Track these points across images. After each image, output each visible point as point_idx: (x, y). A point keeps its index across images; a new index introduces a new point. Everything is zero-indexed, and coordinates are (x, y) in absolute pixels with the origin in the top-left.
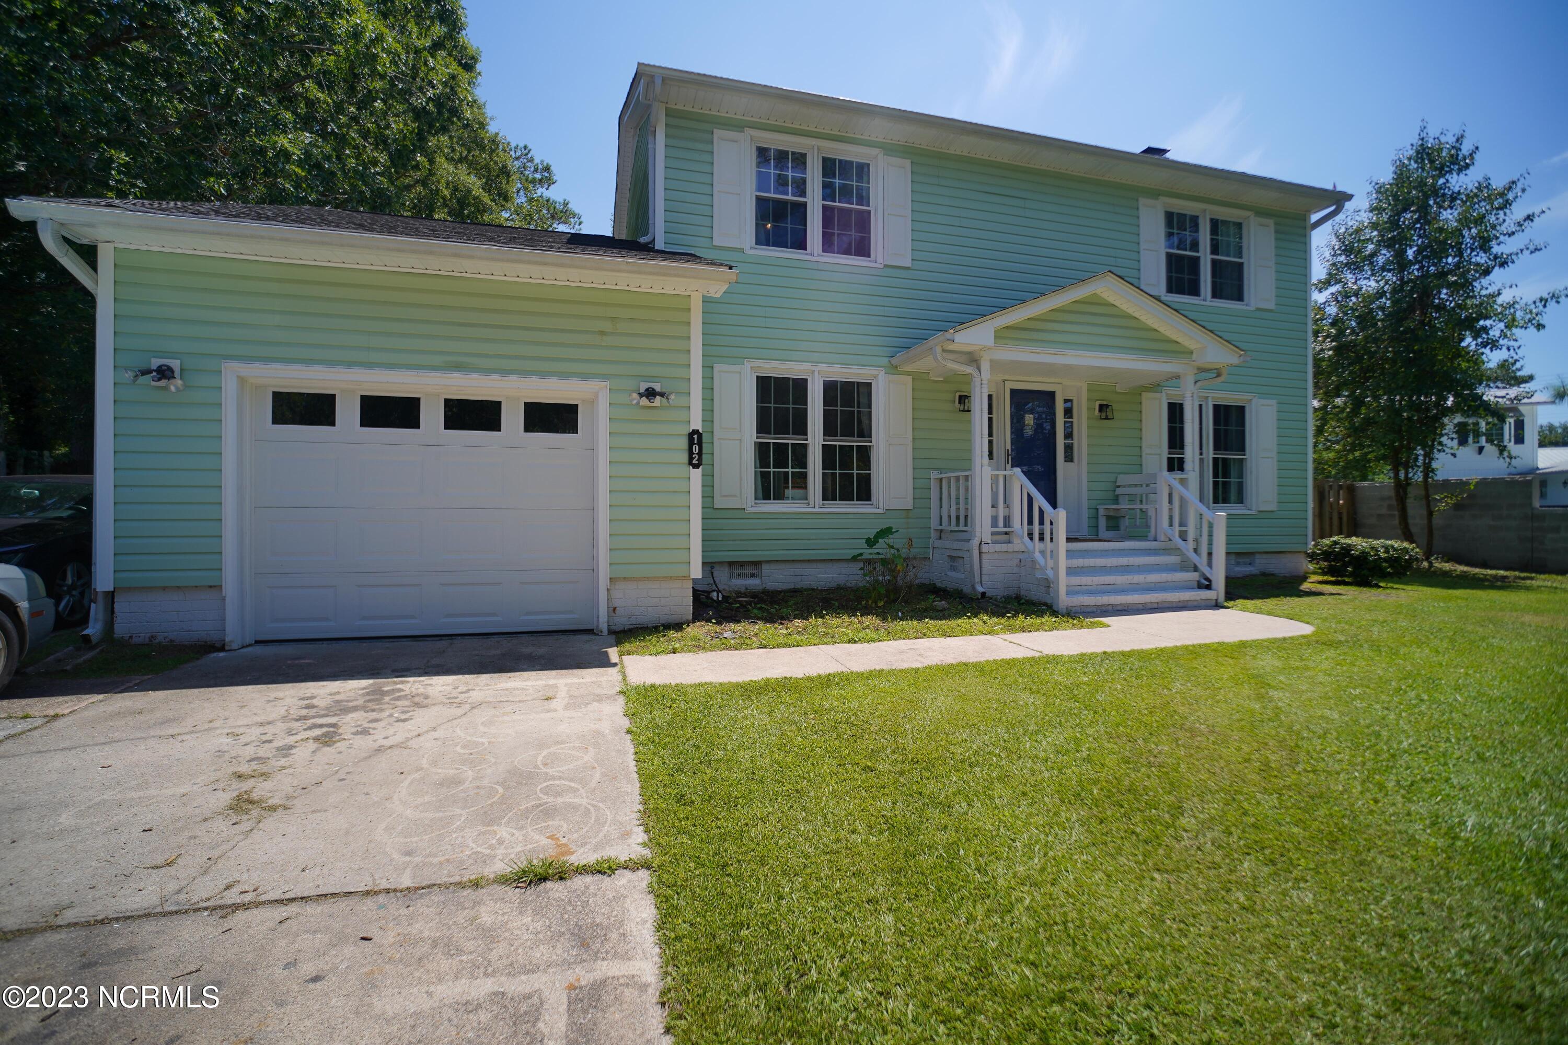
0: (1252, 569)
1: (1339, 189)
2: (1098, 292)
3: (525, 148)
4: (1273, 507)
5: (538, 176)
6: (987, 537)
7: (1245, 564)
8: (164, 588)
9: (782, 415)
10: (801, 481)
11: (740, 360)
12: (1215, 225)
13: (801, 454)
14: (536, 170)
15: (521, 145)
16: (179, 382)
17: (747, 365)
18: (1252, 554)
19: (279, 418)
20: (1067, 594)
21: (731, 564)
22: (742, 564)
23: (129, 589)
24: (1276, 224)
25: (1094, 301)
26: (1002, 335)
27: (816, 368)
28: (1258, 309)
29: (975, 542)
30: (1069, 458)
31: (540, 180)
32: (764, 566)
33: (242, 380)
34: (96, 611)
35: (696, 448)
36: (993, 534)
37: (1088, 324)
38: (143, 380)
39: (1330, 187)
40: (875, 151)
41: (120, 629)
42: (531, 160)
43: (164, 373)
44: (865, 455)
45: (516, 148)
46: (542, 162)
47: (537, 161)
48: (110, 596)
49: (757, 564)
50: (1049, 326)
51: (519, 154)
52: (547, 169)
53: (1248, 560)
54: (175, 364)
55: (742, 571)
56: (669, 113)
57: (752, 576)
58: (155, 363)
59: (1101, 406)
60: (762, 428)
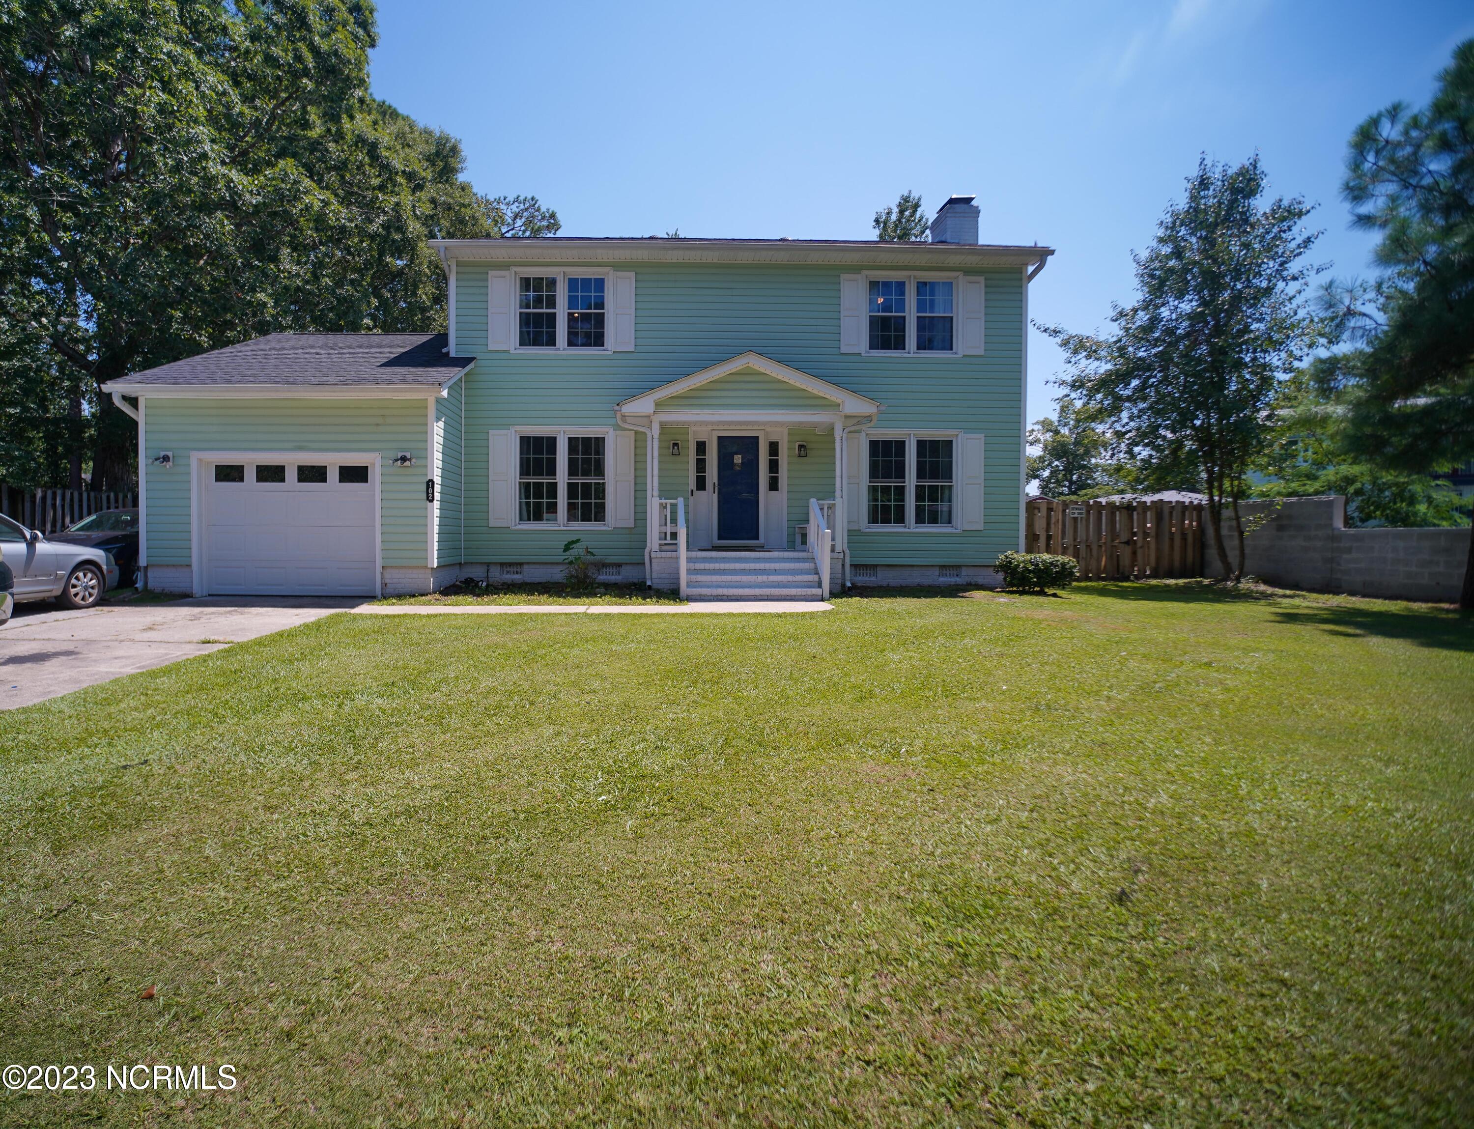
0: (958, 579)
1: (1039, 245)
2: (750, 365)
3: (533, 199)
4: (980, 527)
5: (545, 223)
6: (656, 547)
7: (951, 575)
8: (168, 566)
9: (538, 462)
10: (553, 508)
11: (507, 426)
12: (922, 286)
13: (553, 489)
14: (543, 218)
15: (529, 197)
16: (171, 463)
17: (513, 430)
18: (959, 567)
19: (219, 478)
20: (688, 586)
21: (502, 564)
22: (510, 564)
23: (153, 566)
24: (986, 279)
25: (747, 372)
26: (658, 405)
27: (561, 429)
28: (964, 356)
29: (647, 550)
30: (774, 485)
31: (548, 227)
32: (525, 567)
33: (200, 460)
34: (140, 575)
35: (430, 490)
36: (660, 545)
37: (747, 390)
38: (157, 462)
39: (1033, 244)
40: (607, 269)
41: (150, 585)
42: (538, 210)
43: (166, 459)
44: (601, 490)
45: (525, 200)
46: (548, 210)
47: (543, 209)
48: (146, 568)
49: (521, 564)
50: (709, 393)
51: (527, 205)
52: (553, 216)
53: (956, 572)
54: (170, 454)
55: (510, 569)
56: (458, 264)
57: (517, 573)
58: (162, 454)
59: (801, 446)
60: (523, 473)
